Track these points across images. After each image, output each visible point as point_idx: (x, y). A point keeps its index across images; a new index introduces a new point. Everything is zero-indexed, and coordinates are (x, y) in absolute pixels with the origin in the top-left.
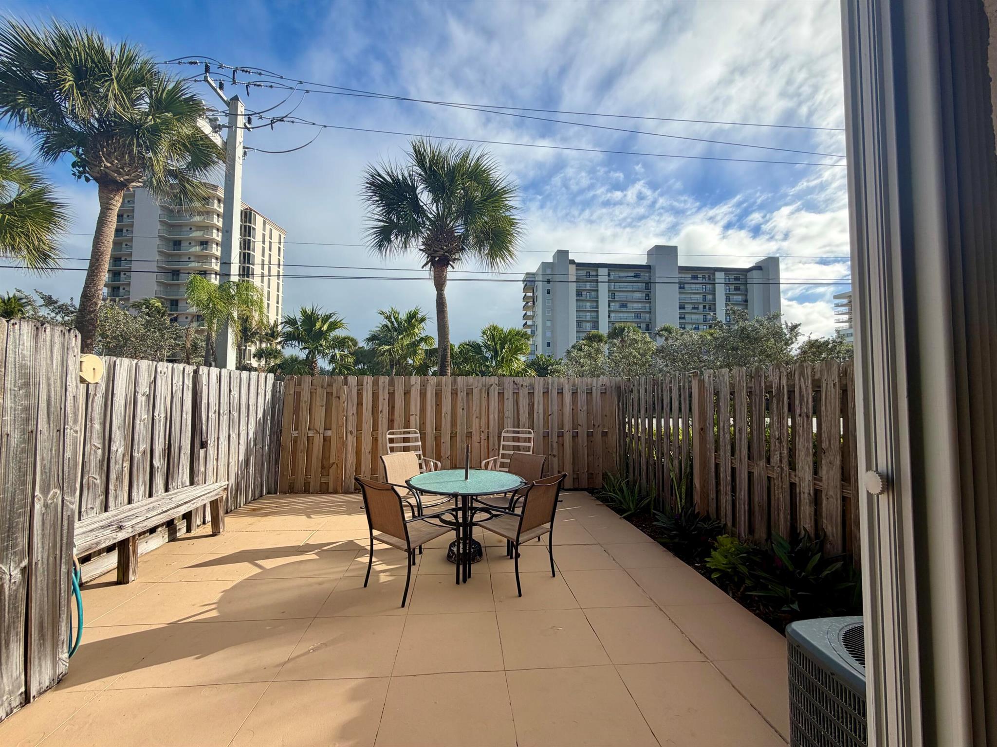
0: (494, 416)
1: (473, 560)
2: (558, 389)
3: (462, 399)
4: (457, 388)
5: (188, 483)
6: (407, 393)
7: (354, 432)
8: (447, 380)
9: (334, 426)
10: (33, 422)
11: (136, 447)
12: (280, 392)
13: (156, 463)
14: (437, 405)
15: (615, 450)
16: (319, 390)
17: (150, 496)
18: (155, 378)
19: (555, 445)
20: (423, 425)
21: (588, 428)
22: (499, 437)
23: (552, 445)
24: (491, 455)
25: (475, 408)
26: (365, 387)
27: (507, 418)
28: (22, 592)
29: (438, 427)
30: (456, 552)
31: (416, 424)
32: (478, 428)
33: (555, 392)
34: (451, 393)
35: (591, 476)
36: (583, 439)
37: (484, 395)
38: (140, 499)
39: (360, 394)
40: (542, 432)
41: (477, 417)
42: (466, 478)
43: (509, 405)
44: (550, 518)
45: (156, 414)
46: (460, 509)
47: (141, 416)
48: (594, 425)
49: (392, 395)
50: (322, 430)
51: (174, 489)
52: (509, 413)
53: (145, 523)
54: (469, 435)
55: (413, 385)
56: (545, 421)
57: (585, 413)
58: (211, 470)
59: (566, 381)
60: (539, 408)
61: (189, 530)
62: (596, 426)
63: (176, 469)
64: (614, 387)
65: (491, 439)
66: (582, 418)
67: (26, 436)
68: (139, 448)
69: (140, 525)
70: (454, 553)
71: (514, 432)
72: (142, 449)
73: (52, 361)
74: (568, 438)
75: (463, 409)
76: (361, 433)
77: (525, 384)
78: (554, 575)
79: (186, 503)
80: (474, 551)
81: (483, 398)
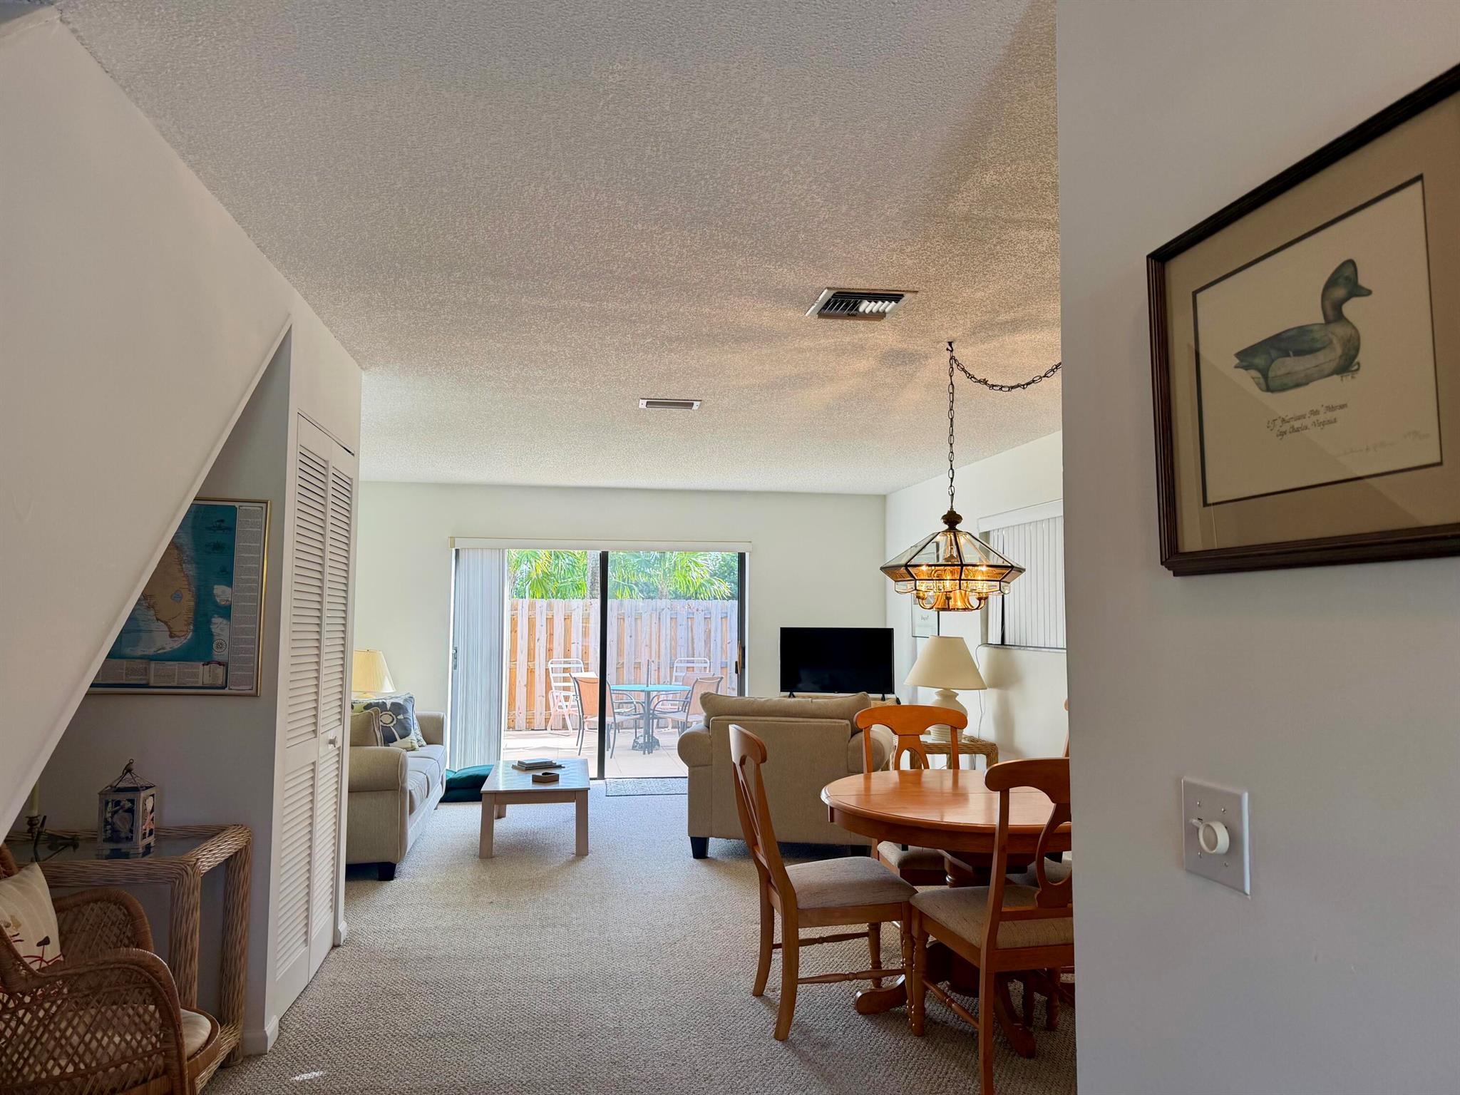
0: (665, 644)
3: (631, 625)
4: (624, 614)
6: (567, 619)
20: (585, 654)
22: (672, 668)
25: (644, 635)
26: (519, 612)
27: (681, 646)
31: (577, 655)
32: (647, 657)
34: (618, 618)
37: (655, 620)
39: (516, 619)
40: (719, 662)
41: (646, 646)
43: (682, 632)
49: (550, 621)
52: (682, 640)
55: (574, 610)
56: (724, 651)
60: (716, 636)
65: (662, 670)
70: (638, 743)
71: (688, 662)
75: (631, 637)
76: (516, 664)
77: (701, 608)
81: (653, 624)
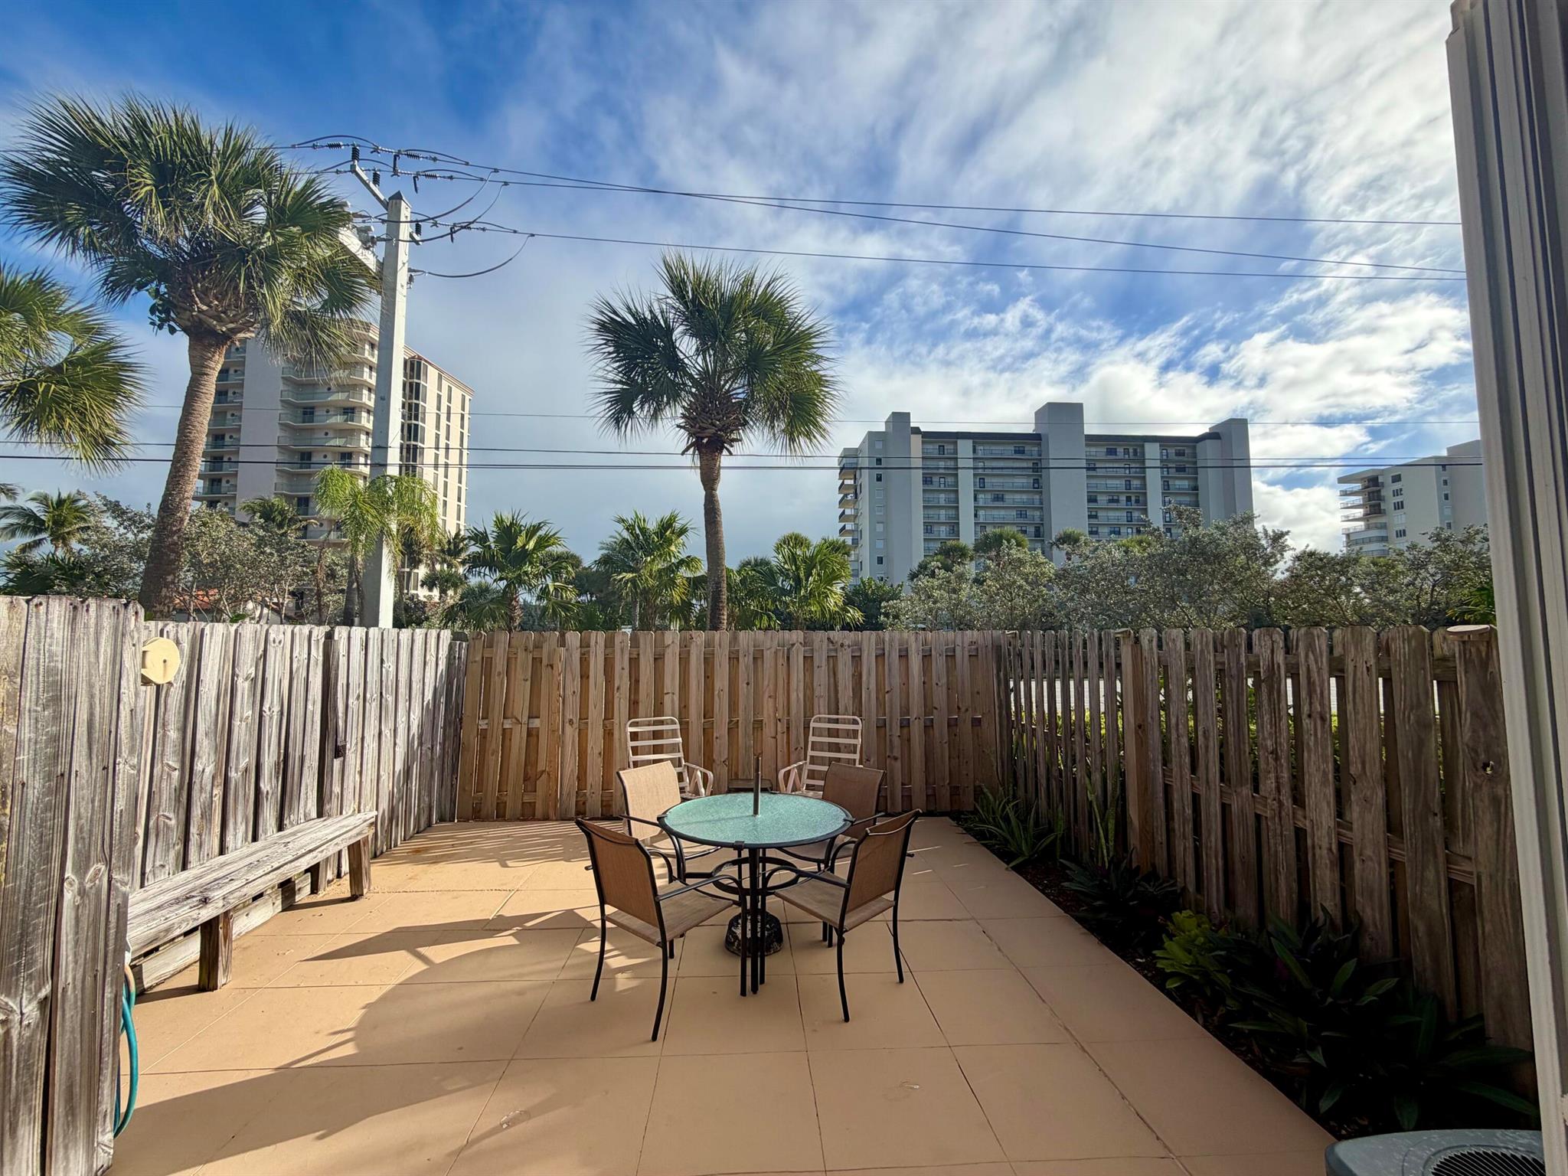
0: (797, 695)
1: (768, 950)
2: (900, 650)
3: (747, 667)
4: (738, 651)
5: (314, 814)
6: (659, 659)
7: (576, 720)
8: (722, 637)
9: (544, 712)
10: (64, 760)
11: (233, 763)
12: (459, 658)
13: (265, 786)
14: (707, 677)
15: (994, 748)
16: (521, 655)
17: (255, 839)
18: (265, 651)
19: (897, 741)
20: (684, 708)
21: (950, 712)
22: (807, 728)
23: (891, 741)
24: (793, 757)
25: (767, 683)
26: (592, 649)
27: (820, 697)
28: (41, 1040)
29: (708, 713)
30: (740, 937)
31: (673, 709)
32: (772, 714)
33: (895, 655)
34: (730, 658)
35: (955, 791)
36: (941, 731)
37: (781, 660)
38: (239, 845)
39: (584, 661)
40: (874, 718)
41: (770, 697)
42: (756, 812)
43: (821, 676)
44: (893, 885)
45: (266, 708)
46: (745, 861)
47: (242, 713)
48: (959, 708)
49: (634, 662)
50: (525, 719)
51: (293, 826)
52: (821, 689)
53: (245, 890)
54: (758, 725)
55: (668, 646)
56: (880, 703)
57: (944, 689)
58: (351, 790)
59: (913, 638)
60: (869, 681)
61: (314, 889)
62: (963, 709)
63: (295, 793)
64: (990, 646)
65: (793, 732)
66: (940, 697)
67: (53, 784)
68: (237, 764)
69: (237, 894)
70: (736, 938)
71: (830, 721)
72: (242, 765)
73: (97, 657)
74: (917, 729)
75: (748, 684)
76: (587, 723)
77: (847, 643)
78: (901, 980)
79: (311, 851)
80: (770, 935)
81: (780, 666)
